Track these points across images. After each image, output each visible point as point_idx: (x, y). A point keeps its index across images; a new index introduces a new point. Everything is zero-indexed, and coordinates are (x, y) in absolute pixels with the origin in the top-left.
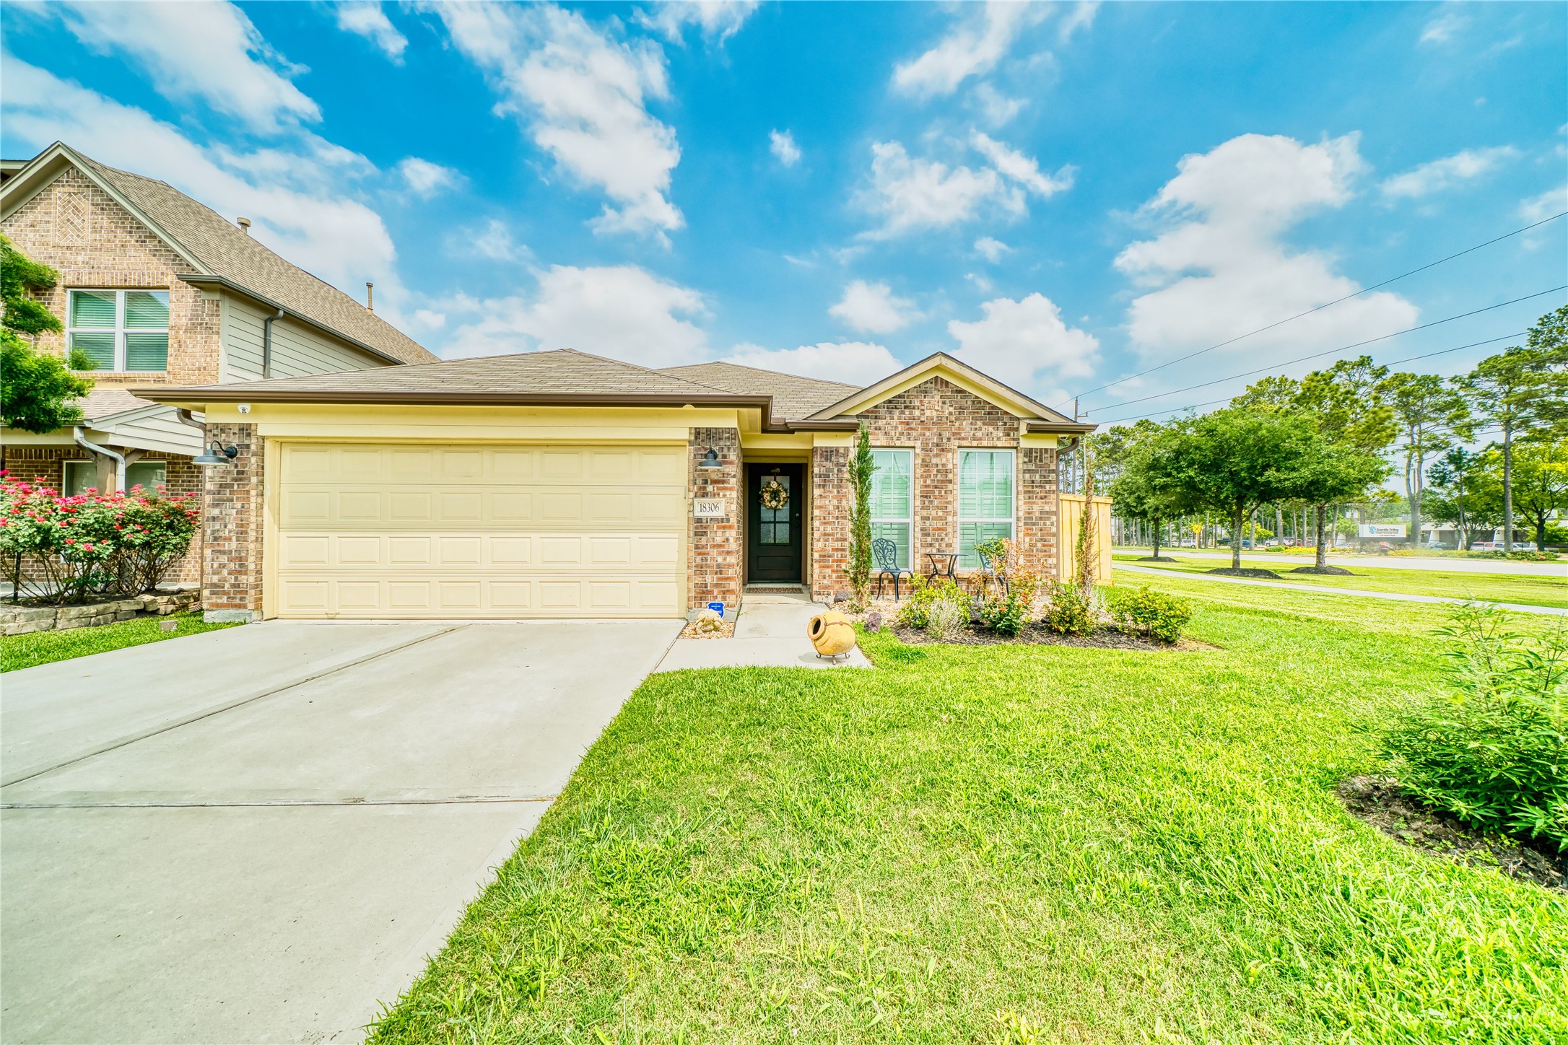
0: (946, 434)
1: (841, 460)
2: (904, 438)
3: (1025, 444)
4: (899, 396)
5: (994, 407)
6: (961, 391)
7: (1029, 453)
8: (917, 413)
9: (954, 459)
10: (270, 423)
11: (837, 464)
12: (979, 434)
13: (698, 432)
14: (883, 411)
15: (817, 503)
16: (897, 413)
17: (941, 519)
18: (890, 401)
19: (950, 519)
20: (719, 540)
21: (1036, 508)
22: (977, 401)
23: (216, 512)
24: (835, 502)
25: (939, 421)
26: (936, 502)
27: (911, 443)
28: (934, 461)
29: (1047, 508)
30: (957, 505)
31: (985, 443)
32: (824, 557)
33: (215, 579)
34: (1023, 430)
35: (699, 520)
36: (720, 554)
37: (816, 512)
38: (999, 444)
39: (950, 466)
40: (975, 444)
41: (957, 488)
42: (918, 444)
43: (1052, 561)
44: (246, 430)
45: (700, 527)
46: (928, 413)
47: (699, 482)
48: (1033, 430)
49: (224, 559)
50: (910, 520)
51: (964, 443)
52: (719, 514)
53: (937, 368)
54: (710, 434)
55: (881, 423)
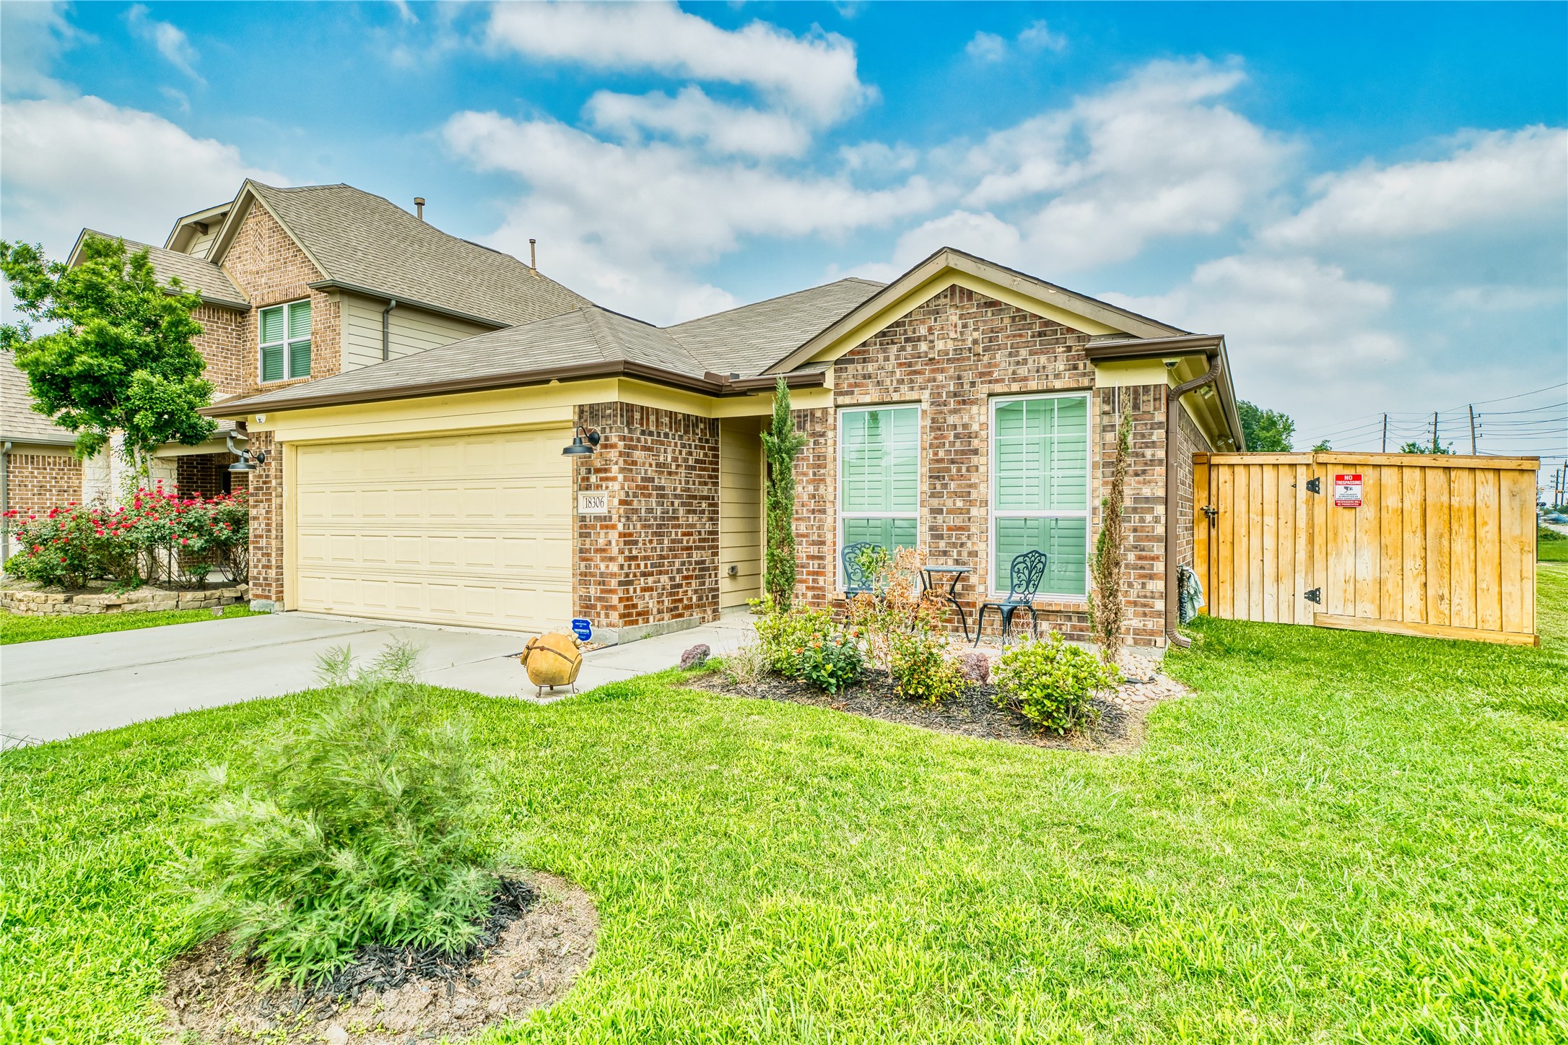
0: (968, 376)
1: (818, 428)
2: (904, 388)
3: (1101, 381)
4: (897, 324)
5: (1048, 323)
6: (992, 304)
7: (1109, 396)
8: (923, 347)
9: (982, 416)
10: (284, 429)
11: (814, 434)
12: (1023, 371)
14: (874, 350)
16: (893, 350)
17: (960, 511)
18: (883, 334)
19: (974, 511)
20: (602, 542)
22: (1020, 316)
23: (255, 512)
24: (811, 488)
25: (958, 357)
26: (953, 486)
27: (914, 396)
28: (951, 420)
29: (1146, 492)
30: (986, 489)
31: (1033, 385)
33: (255, 572)
34: (1090, 358)
35: (583, 518)
36: (603, 560)
38: (1058, 384)
39: (975, 427)
40: (1015, 387)
41: (988, 461)
42: (925, 395)
45: (584, 526)
46: (940, 345)
47: (583, 471)
48: (1115, 356)
49: (260, 554)
50: (915, 514)
51: (998, 388)
52: (604, 510)
54: (602, 410)
55: (871, 368)
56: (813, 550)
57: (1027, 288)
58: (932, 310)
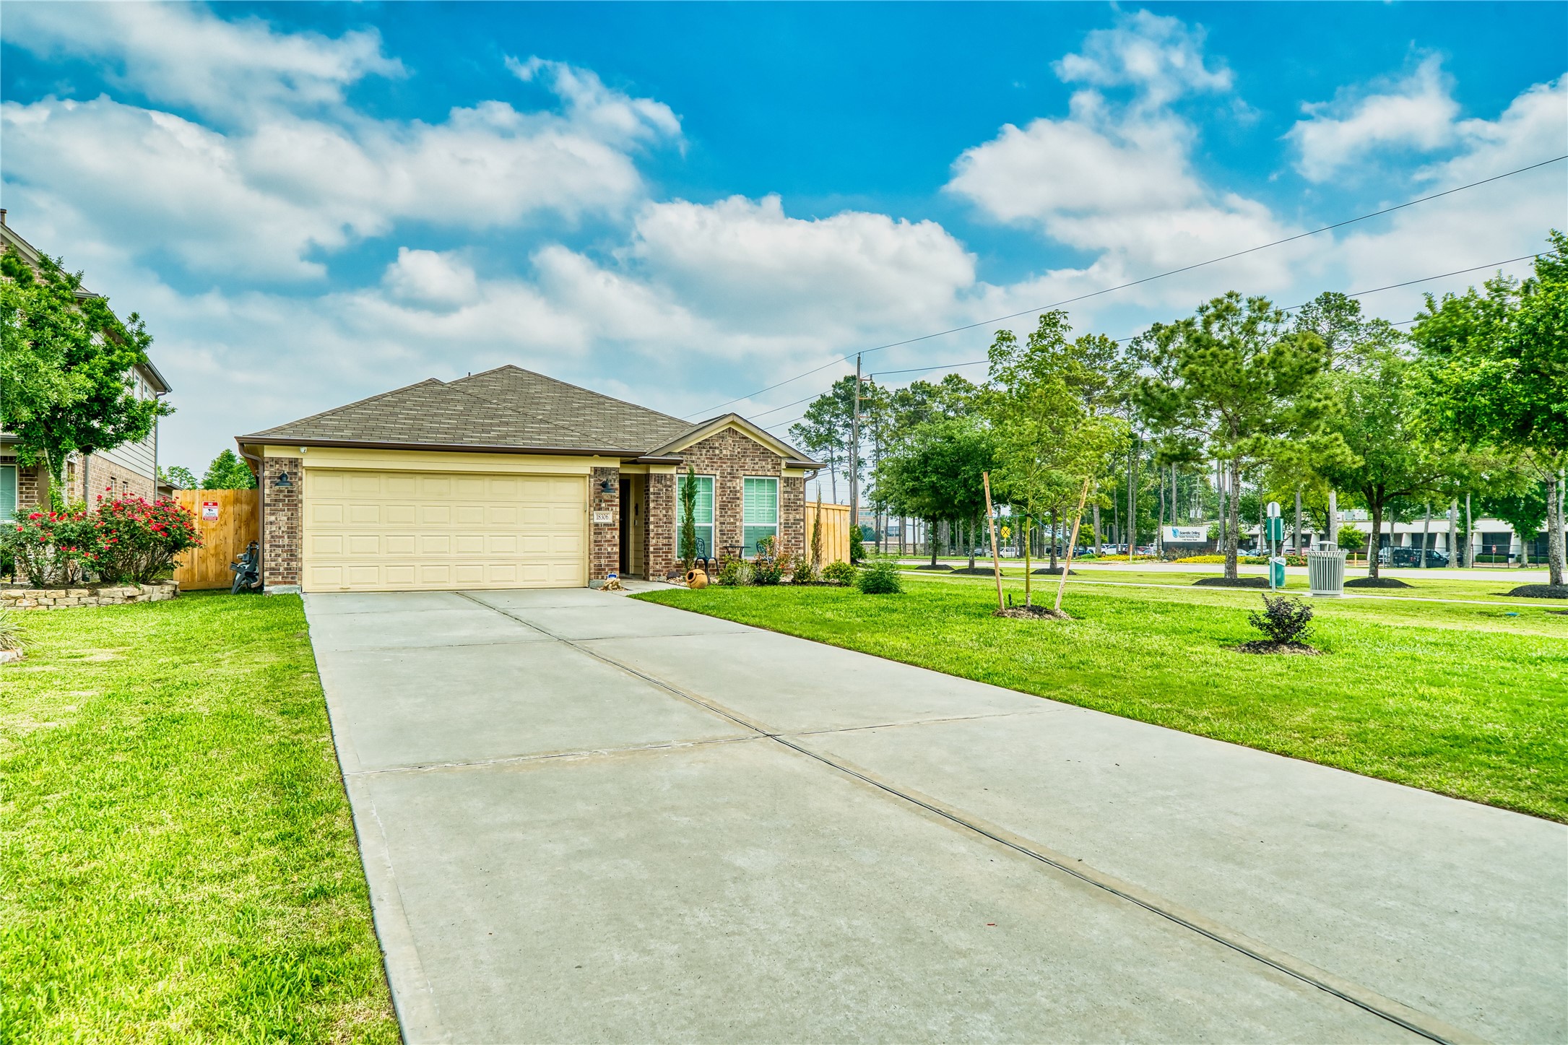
0: (736, 466)
1: (668, 483)
2: (709, 469)
3: (784, 474)
4: (706, 440)
5: (766, 449)
6: (745, 438)
7: (787, 480)
8: (717, 452)
9: (740, 484)
10: (310, 459)
11: (666, 486)
12: (756, 467)
13: (596, 470)
14: (695, 450)
15: (652, 512)
16: (704, 451)
17: (732, 523)
18: (700, 443)
19: (738, 524)
20: (609, 536)
21: (791, 517)
22: (755, 444)
23: (273, 518)
24: (664, 512)
25: (731, 458)
26: (729, 512)
27: (713, 472)
28: (729, 484)
29: (798, 517)
30: (743, 514)
31: (760, 473)
32: (657, 550)
33: (273, 564)
34: (783, 466)
35: (597, 525)
36: (609, 545)
37: (652, 519)
38: (769, 474)
39: (738, 488)
40: (754, 473)
41: (743, 503)
42: (718, 473)
43: (801, 551)
44: (295, 463)
45: (598, 529)
46: (724, 452)
47: (597, 500)
48: (789, 467)
49: (279, 551)
50: (712, 525)
51: (747, 473)
52: (610, 521)
53: (733, 422)
54: (603, 471)
55: (694, 458)
56: (665, 541)
57: (760, 433)
58: (721, 437)
